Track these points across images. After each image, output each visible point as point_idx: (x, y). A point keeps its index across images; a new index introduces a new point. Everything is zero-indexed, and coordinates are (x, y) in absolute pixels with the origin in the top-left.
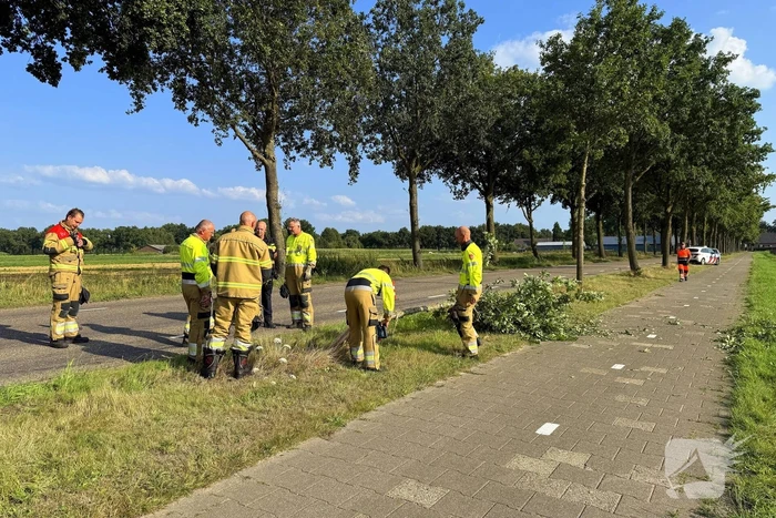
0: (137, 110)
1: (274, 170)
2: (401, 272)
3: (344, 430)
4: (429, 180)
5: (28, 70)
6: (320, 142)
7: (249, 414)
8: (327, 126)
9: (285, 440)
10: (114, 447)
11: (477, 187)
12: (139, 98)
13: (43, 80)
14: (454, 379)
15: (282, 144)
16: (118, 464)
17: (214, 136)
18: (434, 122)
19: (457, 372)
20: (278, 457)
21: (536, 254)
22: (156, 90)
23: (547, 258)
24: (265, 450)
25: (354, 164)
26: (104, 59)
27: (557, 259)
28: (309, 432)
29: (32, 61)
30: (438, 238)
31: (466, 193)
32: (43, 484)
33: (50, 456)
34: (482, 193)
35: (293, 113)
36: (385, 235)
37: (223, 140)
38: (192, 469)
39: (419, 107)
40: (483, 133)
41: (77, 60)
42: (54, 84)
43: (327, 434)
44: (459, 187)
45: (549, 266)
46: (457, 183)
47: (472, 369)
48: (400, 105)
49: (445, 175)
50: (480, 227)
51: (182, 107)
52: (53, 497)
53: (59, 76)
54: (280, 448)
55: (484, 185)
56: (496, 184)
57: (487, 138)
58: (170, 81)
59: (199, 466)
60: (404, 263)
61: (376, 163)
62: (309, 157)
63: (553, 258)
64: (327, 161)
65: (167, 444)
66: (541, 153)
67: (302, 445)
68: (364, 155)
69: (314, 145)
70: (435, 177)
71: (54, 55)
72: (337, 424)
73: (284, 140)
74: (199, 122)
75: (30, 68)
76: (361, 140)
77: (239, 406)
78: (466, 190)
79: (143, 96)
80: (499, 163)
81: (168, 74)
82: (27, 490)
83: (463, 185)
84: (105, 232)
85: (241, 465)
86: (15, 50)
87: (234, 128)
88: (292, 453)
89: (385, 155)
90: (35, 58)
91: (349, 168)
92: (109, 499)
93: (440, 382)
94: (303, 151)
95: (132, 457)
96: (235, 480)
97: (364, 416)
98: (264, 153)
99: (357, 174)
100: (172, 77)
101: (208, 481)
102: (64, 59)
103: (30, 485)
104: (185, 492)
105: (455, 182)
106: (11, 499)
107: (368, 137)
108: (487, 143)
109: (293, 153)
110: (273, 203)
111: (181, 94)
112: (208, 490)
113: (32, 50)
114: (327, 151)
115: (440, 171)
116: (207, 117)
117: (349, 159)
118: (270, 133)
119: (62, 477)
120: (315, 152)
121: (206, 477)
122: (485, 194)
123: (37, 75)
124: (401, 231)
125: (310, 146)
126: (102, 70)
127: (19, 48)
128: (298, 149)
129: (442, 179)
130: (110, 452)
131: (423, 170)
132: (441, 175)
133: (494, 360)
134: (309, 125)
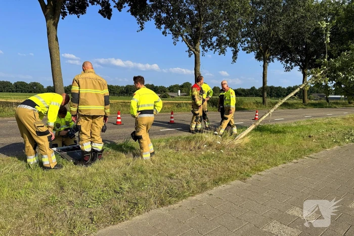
0: (142, 30)
1: (199, 57)
2: (256, 108)
3: (251, 179)
4: (273, 61)
5: (99, 12)
6: (220, 42)
7: (204, 166)
8: (224, 35)
9: (224, 180)
10: (150, 173)
11: (299, 65)
12: (141, 24)
13: (105, 17)
14: (302, 160)
15: (202, 44)
16: (154, 181)
17: (173, 41)
18: (281, 30)
19: (303, 156)
20: (222, 187)
21: (328, 101)
22: (149, 20)
23: (334, 103)
24: (216, 183)
25: (235, 53)
26: (129, 6)
27: (340, 104)
28: (235, 177)
29: (101, 9)
30: (271, 92)
31: (292, 68)
32: (126, 186)
33: (125, 175)
34: (301, 68)
35: (208, 28)
36: (243, 90)
37: (177, 42)
38: (186, 187)
39: (271, 23)
40: (307, 35)
41: (119, 6)
42: (109, 18)
43: (243, 179)
44: (288, 65)
45: (335, 107)
46: (288, 63)
47: (311, 155)
48: (261, 23)
49: (281, 59)
50: (294, 87)
51: (159, 27)
52: (131, 192)
53: (111, 15)
54: (223, 183)
55: (302, 64)
56: (309, 64)
57: (309, 38)
58: (154, 16)
59: (189, 186)
60: (257, 103)
61: (247, 53)
62: (214, 50)
63: (337, 104)
64: (223, 52)
65: (172, 175)
66: (337, 46)
67: (233, 183)
68: (241, 49)
69: (217, 44)
70: (275, 60)
71: (109, 5)
72: (247, 175)
73: (203, 42)
74: (167, 34)
75: (100, 12)
76: (240, 41)
77: (199, 162)
78: (292, 66)
79: (143, 23)
80: (312, 52)
81: (153, 13)
82: (121, 188)
83: (291, 64)
84: (122, 87)
85: (207, 189)
86: (94, 4)
87: (182, 37)
88: (228, 186)
89: (251, 49)
90: (102, 7)
91: (232, 55)
92: (154, 196)
93: (295, 161)
94: (211, 47)
95: (159, 179)
96: (205, 195)
97: (259, 173)
98: (195, 48)
99: (236, 58)
100: (155, 14)
101: (193, 193)
102: (115, 7)
103: (121, 186)
104: (185, 197)
105: (287, 62)
106: (115, 191)
107: (244, 39)
108: (308, 41)
109: (206, 48)
110: (198, 73)
111: (159, 21)
112: (194, 198)
113: (100, 4)
114: (223, 46)
115: (279, 56)
116: (170, 32)
117: (233, 50)
118: (198, 38)
119: (132, 184)
120: (217, 47)
121: (193, 191)
122: (303, 69)
123: (102, 14)
124: (252, 88)
125: (215, 44)
126: (128, 11)
127: (96, 3)
128: (209, 46)
129: (280, 61)
130: (150, 176)
131: (270, 56)
132: (279, 59)
133: (322, 152)
134: (216, 34)
